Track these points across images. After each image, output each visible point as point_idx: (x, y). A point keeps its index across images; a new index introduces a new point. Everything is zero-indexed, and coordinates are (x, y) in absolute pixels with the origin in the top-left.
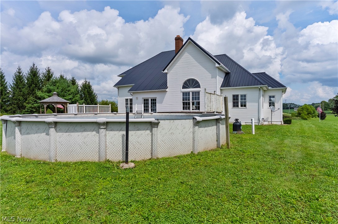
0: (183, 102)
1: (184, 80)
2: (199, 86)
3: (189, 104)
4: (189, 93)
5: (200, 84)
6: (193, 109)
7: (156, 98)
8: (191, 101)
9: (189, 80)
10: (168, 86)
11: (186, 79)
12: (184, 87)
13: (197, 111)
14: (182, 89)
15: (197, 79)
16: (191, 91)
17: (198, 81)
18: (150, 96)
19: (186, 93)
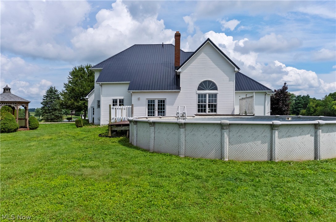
0: (198, 104)
1: (201, 82)
2: (216, 89)
3: (205, 106)
4: (205, 95)
5: (218, 86)
6: (209, 112)
7: (166, 99)
8: (207, 103)
9: (205, 82)
10: (180, 87)
11: (202, 81)
12: (199, 89)
13: (214, 113)
14: (198, 90)
15: (214, 82)
16: (208, 93)
17: (216, 83)
18: (156, 96)
19: (202, 95)
